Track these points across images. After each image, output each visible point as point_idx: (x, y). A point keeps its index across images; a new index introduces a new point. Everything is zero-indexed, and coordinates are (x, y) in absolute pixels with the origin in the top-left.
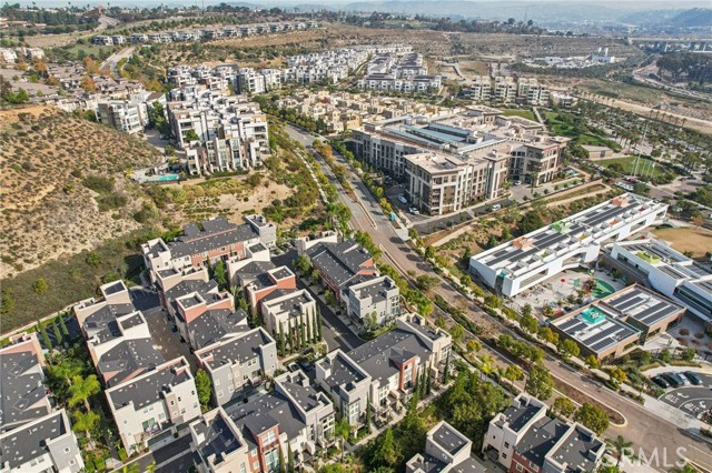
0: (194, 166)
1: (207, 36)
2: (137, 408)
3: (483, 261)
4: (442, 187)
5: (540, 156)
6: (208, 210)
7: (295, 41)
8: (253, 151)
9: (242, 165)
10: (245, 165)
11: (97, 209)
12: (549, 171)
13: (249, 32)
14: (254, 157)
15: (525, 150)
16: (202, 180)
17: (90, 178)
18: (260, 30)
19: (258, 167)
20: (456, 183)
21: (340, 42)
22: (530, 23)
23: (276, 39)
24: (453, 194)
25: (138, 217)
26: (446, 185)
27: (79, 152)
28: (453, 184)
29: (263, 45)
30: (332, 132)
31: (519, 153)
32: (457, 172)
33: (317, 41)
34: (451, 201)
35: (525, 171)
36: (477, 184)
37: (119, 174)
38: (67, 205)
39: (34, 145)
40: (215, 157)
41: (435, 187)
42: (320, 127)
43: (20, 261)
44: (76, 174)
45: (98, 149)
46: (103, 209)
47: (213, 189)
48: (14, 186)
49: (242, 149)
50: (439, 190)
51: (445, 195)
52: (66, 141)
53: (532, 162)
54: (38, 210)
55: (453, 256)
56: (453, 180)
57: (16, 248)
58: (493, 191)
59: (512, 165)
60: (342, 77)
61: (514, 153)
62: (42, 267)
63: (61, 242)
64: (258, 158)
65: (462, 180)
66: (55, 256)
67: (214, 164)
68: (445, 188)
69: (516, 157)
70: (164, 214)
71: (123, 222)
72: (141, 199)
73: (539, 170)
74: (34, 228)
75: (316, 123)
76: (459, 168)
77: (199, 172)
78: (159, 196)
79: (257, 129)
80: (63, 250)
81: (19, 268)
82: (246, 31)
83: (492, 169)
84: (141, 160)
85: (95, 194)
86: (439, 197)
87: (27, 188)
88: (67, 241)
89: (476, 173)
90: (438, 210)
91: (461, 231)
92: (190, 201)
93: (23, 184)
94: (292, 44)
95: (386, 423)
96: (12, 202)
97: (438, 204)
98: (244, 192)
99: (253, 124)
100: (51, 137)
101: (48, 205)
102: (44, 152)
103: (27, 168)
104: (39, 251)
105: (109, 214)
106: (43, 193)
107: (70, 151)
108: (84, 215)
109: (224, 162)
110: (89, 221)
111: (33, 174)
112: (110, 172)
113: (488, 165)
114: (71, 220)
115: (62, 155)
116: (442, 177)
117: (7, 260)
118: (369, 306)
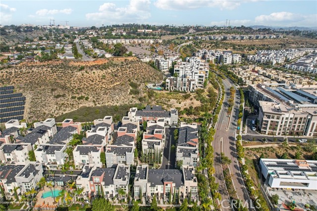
0: (168, 86)
1: (225, 39)
2: (81, 154)
3: (267, 163)
4: (269, 120)
6: (164, 103)
7: (266, 43)
9: (186, 90)
10: (187, 90)
11: (128, 93)
13: (245, 38)
14: (191, 88)
17: (132, 83)
18: (250, 37)
19: (192, 92)
20: (280, 121)
21: (293, 45)
23: (257, 42)
24: (277, 126)
25: (140, 99)
26: (272, 120)
27: (135, 74)
28: (277, 120)
29: (249, 44)
30: (245, 85)
32: (281, 115)
33: (279, 44)
34: (275, 129)
36: (297, 125)
37: (143, 84)
38: (120, 89)
39: (123, 69)
40: (176, 84)
41: (265, 119)
42: (240, 82)
43: (97, 103)
44: (129, 80)
45: (142, 74)
46: (130, 94)
47: (170, 96)
49: (187, 83)
50: (268, 121)
51: (271, 125)
52: (133, 69)
54: (110, 89)
55: (255, 155)
56: (278, 118)
57: (98, 99)
58: (309, 132)
60: (280, 62)
62: (102, 106)
63: (111, 101)
64: (193, 88)
65: (284, 120)
66: (107, 104)
67: (175, 87)
70: (150, 101)
71: (134, 100)
72: (145, 94)
74: (106, 94)
75: (239, 79)
76: (282, 113)
77: (169, 89)
78: (151, 94)
79: (200, 77)
80: (110, 103)
81: (95, 105)
82: (243, 38)
83: (310, 119)
84: (154, 81)
85: (131, 88)
86: (267, 125)
87: (111, 82)
88: (113, 101)
89: (296, 119)
90: (265, 132)
91: (270, 145)
92: (161, 98)
93: (111, 80)
94: (264, 45)
96: (105, 85)
97: (266, 128)
98: (181, 100)
99: (199, 74)
100: (130, 67)
101: (114, 88)
102: (125, 72)
103: (116, 76)
104: (103, 101)
105: (131, 96)
106: (115, 84)
107: (133, 73)
108: (123, 94)
109: (179, 87)
110: (123, 96)
111: (116, 78)
112: (141, 82)
113: (308, 116)
114: (118, 95)
115: (129, 74)
116: (271, 115)
117: (94, 101)
118: (181, 157)
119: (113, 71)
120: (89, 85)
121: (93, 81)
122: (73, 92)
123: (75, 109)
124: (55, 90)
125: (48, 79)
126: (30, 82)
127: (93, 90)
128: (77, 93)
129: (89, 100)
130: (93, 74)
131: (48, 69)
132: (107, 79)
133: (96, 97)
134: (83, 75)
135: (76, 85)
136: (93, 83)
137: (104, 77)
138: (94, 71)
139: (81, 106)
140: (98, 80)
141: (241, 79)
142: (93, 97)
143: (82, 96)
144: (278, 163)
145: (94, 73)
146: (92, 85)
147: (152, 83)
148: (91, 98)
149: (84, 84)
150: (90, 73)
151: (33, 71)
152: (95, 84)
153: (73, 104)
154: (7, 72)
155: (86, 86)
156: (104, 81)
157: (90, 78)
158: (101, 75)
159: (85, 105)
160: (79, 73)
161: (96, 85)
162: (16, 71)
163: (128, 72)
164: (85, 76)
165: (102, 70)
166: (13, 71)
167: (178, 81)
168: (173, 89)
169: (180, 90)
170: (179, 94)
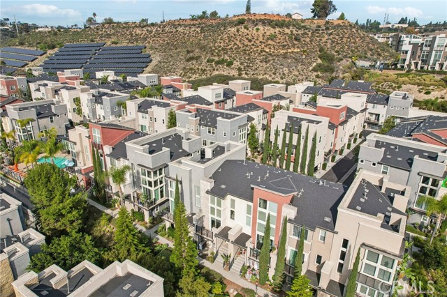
0: (404, 60)
11: (311, 68)
16: (405, 72)
17: (326, 55)
27: (338, 44)
37: (350, 59)
38: (296, 60)
40: (429, 55)
44: (321, 51)
45: (352, 45)
46: (315, 70)
47: (404, 79)
48: (279, 43)
52: (337, 37)
54: (277, 56)
57: (249, 66)
63: (271, 73)
67: (424, 61)
72: (347, 75)
74: (266, 62)
77: (406, 66)
85: (319, 61)
87: (284, 46)
88: (274, 74)
93: (285, 43)
96: (270, 48)
100: (331, 34)
101: (285, 56)
102: (318, 39)
103: (296, 39)
104: (257, 72)
105: (316, 73)
106: (289, 51)
107: (333, 42)
108: (299, 68)
109: (435, 61)
110: (298, 71)
111: (296, 42)
112: (345, 57)
114: (288, 67)
115: (326, 42)
117: (240, 69)
118: (374, 164)
119: (294, 32)
120: (241, 46)
121: (250, 41)
122: (212, 54)
123: (204, 77)
124: (192, 51)
125: (191, 40)
126: (168, 43)
127: (245, 54)
128: (218, 56)
129: (233, 66)
130: (255, 32)
131: (197, 30)
132: (278, 41)
133: (245, 64)
134: (238, 31)
135: (222, 45)
136: (250, 44)
137: (272, 37)
138: (260, 27)
139: (216, 73)
140: (261, 39)
142: (241, 64)
143: (223, 60)
145: (258, 29)
146: (247, 46)
147: (369, 60)
148: (236, 64)
149: (235, 44)
150: (250, 29)
151: (177, 31)
152: (253, 45)
153: (205, 70)
154: (147, 30)
155: (236, 46)
156: (270, 42)
157: (247, 37)
158: (268, 34)
159: (223, 73)
160: (234, 30)
161: (253, 47)
162: (159, 29)
163: (324, 40)
164: (240, 33)
165: (274, 28)
166: (154, 30)
167: (435, 46)
168: (416, 67)
169: (437, 68)
170: (432, 75)
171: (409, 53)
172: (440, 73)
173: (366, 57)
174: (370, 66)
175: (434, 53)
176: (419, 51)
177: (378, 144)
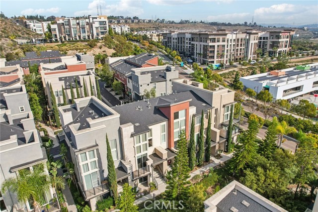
0: (56, 35)
4: (216, 44)
5: (279, 37)
7: (143, 26)
8: (94, 29)
9: (87, 37)
10: (89, 38)
12: (285, 49)
13: (121, 22)
14: (95, 34)
15: (268, 35)
16: (60, 43)
18: (126, 22)
19: (98, 39)
20: (225, 43)
22: (255, 23)
23: (133, 26)
24: (224, 51)
26: (218, 44)
28: (223, 43)
31: (264, 38)
32: (225, 35)
33: (153, 28)
34: (222, 56)
35: (269, 49)
36: (239, 48)
40: (70, 31)
41: (211, 44)
47: (64, 47)
49: (87, 27)
50: (214, 46)
51: (218, 51)
53: (273, 42)
56: (224, 41)
58: (249, 56)
59: (260, 46)
61: (260, 38)
64: (98, 34)
65: (229, 43)
67: (69, 35)
68: (218, 46)
69: (262, 40)
72: (17, 51)
73: (278, 47)
75: (143, 36)
77: (59, 40)
83: (249, 40)
86: (213, 52)
89: (238, 40)
90: (213, 61)
91: (230, 70)
95: (146, 193)
97: (213, 57)
98: (84, 50)
99: (99, 20)
109: (75, 34)
113: (246, 36)
116: (216, 37)
118: (148, 85)
141: (146, 36)
144: (259, 78)
147: (23, 38)
167: (71, 25)
168: (65, 39)
169: (78, 39)
170: (78, 43)
171: (57, 30)
172: (82, 41)
173: (20, 36)
174: (27, 42)
175: (72, 29)
176: (63, 29)
177: (143, 73)
